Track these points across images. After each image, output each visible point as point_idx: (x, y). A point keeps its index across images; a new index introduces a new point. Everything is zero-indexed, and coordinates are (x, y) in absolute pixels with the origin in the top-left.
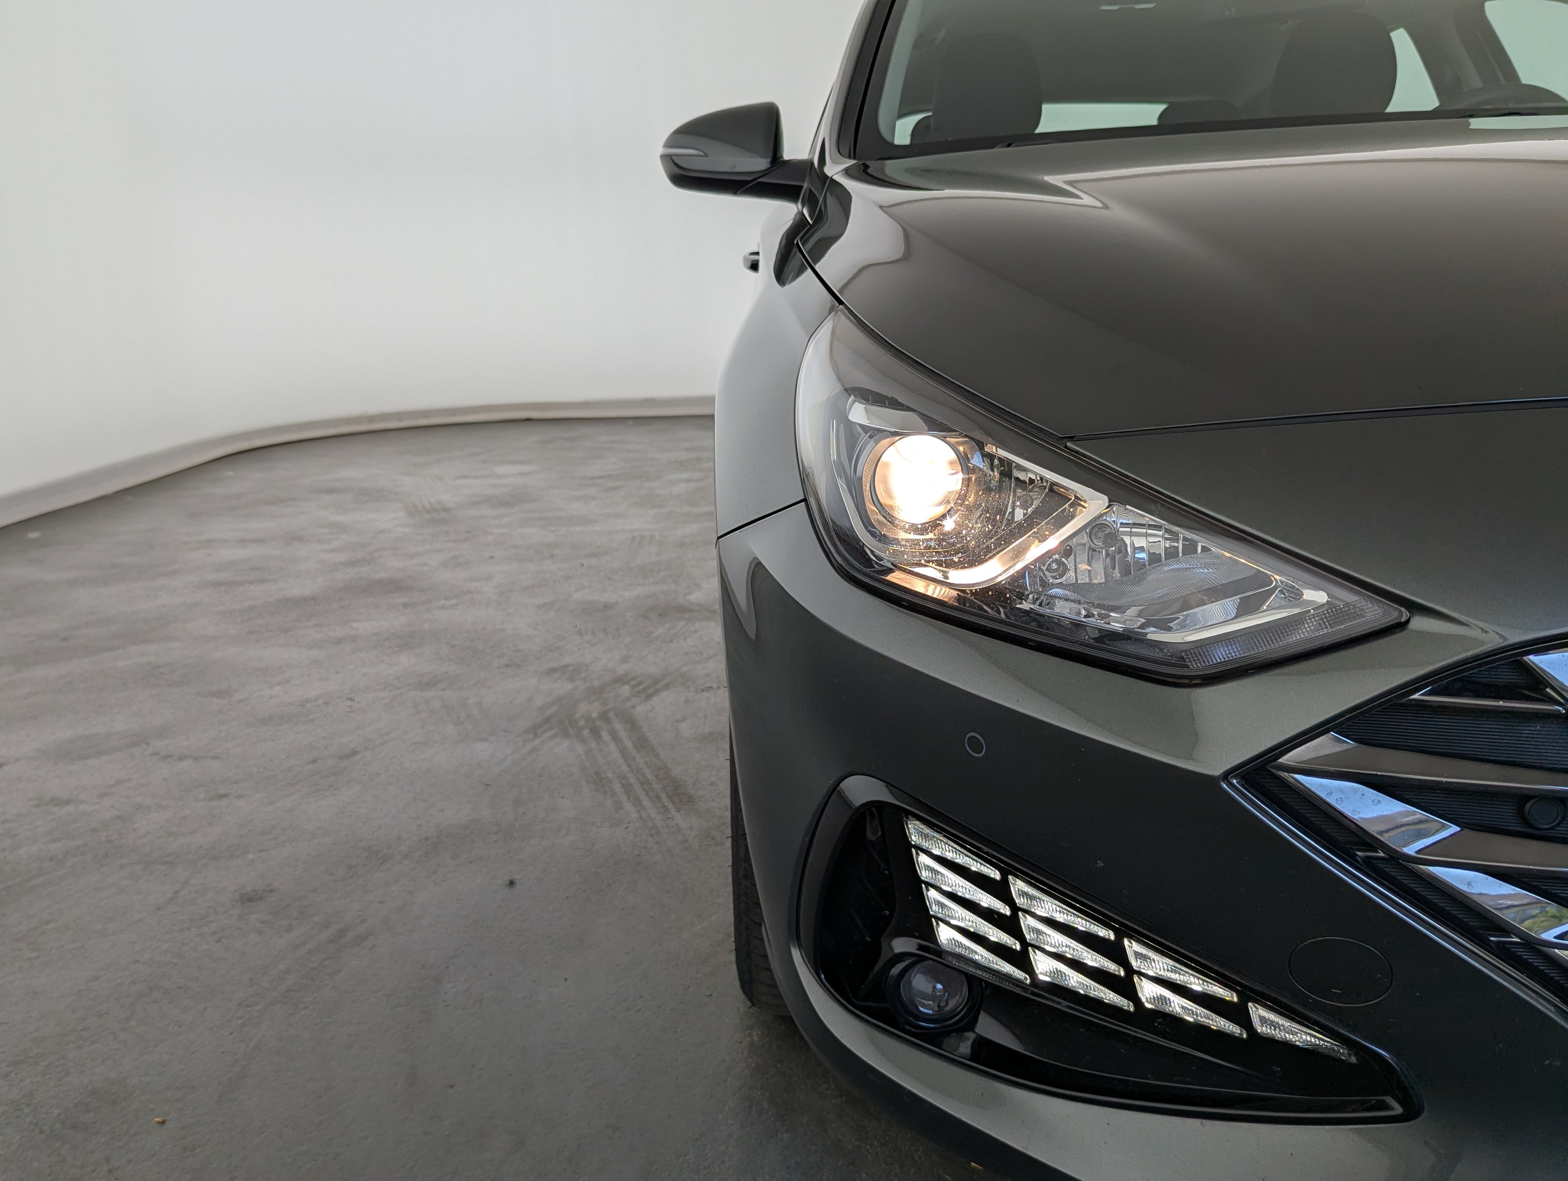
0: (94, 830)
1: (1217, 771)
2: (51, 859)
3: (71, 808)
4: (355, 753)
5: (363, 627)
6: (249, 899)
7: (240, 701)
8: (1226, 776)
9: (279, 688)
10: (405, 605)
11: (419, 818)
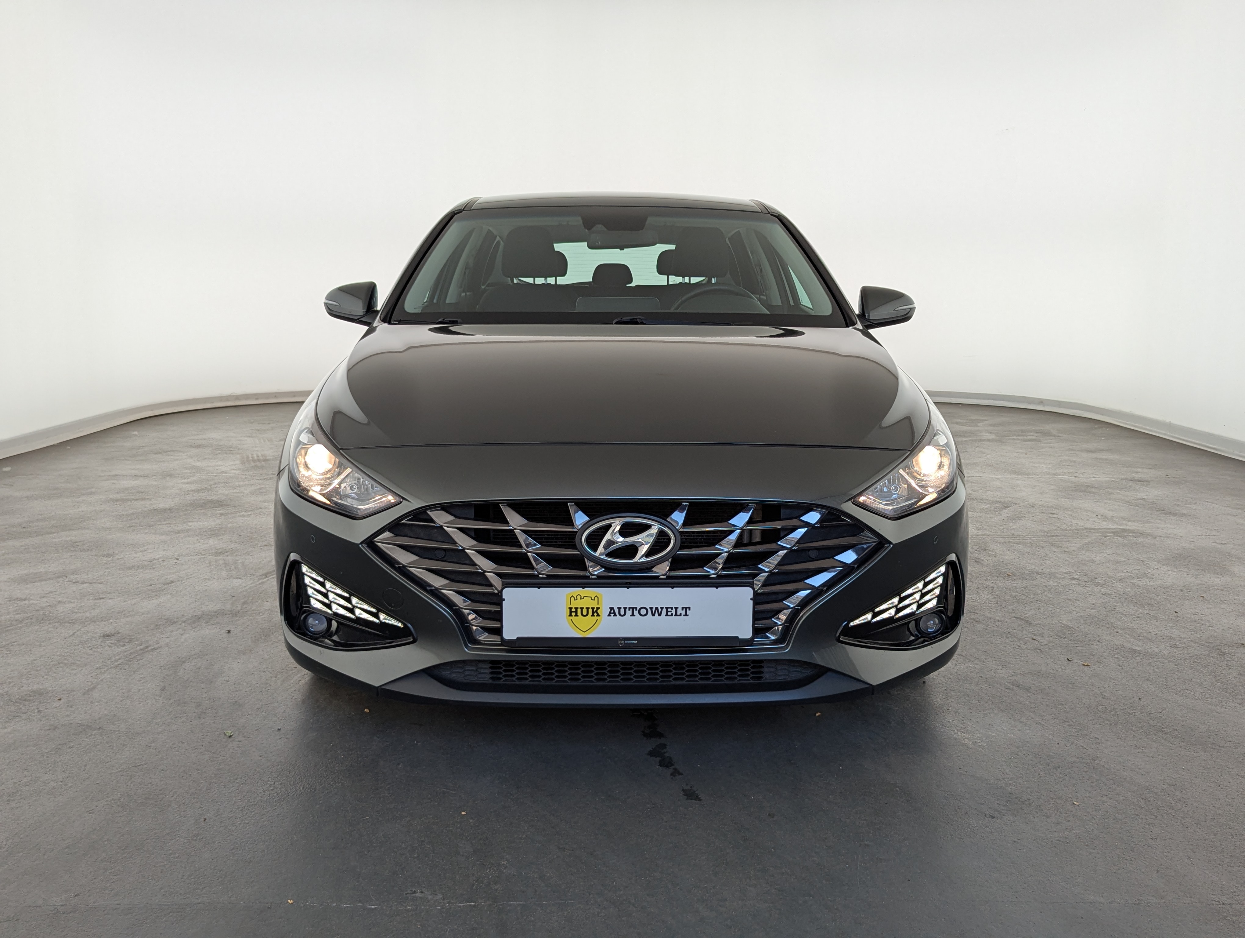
0: (37, 610)
1: (358, 542)
2: (16, 621)
3: (26, 602)
4: (172, 582)
5: (194, 525)
6: (106, 636)
7: (118, 559)
8: (361, 543)
9: (140, 553)
10: (221, 514)
11: (195, 608)
